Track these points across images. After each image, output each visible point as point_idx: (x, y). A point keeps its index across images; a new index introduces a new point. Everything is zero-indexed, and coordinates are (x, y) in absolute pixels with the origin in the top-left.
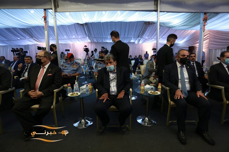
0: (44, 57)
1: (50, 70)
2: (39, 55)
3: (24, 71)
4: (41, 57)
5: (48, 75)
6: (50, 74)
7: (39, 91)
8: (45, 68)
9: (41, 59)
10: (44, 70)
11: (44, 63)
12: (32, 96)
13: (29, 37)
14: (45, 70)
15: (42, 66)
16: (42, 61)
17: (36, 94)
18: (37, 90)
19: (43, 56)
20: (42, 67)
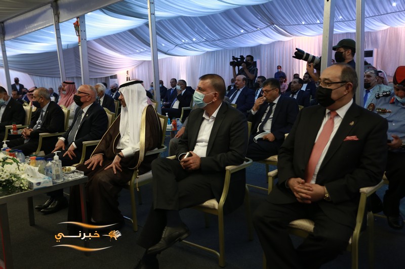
0: (340, 84)
1: (352, 123)
2: (326, 79)
3: (264, 118)
4: (331, 83)
5: (348, 138)
6: (354, 138)
7: (317, 183)
8: (337, 115)
9: (331, 90)
10: (333, 123)
11: (337, 103)
12: (298, 192)
13: (264, 25)
14: (337, 123)
15: (327, 111)
16: (334, 96)
17: (309, 190)
18: (312, 178)
19: (338, 80)
20: (329, 113)
